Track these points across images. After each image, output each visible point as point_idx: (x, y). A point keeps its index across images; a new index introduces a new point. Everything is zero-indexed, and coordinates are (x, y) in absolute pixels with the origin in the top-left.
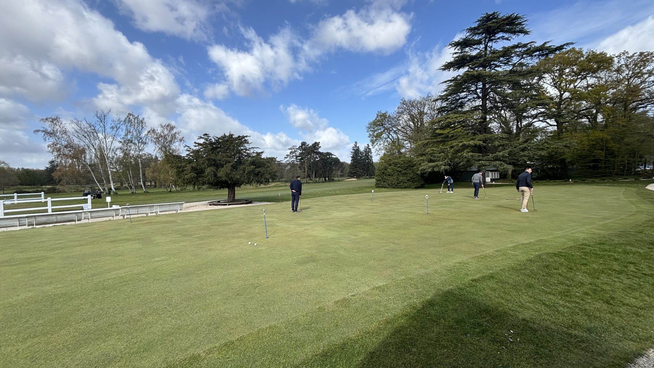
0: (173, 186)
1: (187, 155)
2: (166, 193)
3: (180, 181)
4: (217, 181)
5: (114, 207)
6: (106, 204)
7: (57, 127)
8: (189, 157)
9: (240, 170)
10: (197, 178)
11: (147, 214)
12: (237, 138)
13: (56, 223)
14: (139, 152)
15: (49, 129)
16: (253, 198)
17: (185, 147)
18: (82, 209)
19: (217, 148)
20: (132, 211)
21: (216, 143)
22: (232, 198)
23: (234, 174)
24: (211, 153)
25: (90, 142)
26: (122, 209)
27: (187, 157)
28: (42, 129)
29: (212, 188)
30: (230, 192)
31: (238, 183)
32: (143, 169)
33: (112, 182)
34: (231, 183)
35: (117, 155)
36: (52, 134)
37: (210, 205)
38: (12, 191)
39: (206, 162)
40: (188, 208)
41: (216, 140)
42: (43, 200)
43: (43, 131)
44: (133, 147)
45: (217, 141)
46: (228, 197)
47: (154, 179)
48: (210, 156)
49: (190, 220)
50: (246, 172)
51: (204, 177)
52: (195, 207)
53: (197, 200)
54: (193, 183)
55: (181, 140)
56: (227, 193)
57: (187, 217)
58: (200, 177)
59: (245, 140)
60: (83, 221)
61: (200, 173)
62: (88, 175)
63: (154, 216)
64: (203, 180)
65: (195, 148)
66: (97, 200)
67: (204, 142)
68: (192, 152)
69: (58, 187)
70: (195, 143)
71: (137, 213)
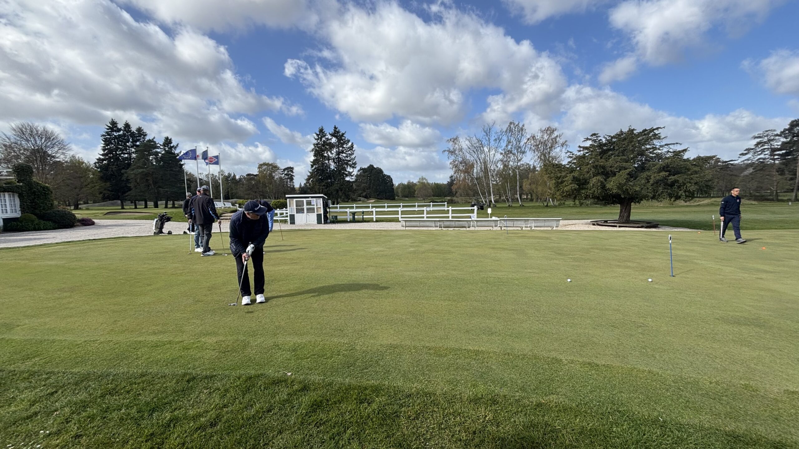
0: (551, 200)
1: (569, 162)
2: (542, 208)
3: (558, 193)
4: (605, 194)
5: (494, 218)
6: (487, 215)
7: (457, 146)
8: (571, 165)
9: (641, 179)
10: (578, 190)
11: (522, 227)
12: (640, 132)
13: (454, 227)
14: (518, 163)
15: (452, 149)
16: (662, 221)
17: (566, 153)
18: (470, 218)
19: (609, 150)
20: (510, 224)
21: (608, 144)
22: (625, 218)
23: (631, 185)
24: (599, 157)
25: (478, 156)
26: (500, 220)
27: (568, 165)
28: (447, 149)
29: (598, 204)
30: (624, 210)
31: (636, 198)
32: (520, 181)
33: (492, 195)
34: (625, 198)
35: (497, 167)
36: (453, 152)
37: (594, 225)
38: (429, 201)
39: (592, 169)
40: (565, 225)
41: (608, 140)
42: (446, 209)
43: (448, 151)
44: (512, 157)
45: (610, 142)
46: (620, 216)
47: (531, 193)
48: (598, 161)
49: (566, 239)
50: (651, 181)
51: (587, 189)
52: (574, 226)
53: (577, 217)
54: (574, 196)
55: (563, 145)
56: (619, 211)
57: (564, 235)
58: (583, 189)
59: (655, 135)
60: (472, 229)
61: (583, 184)
62: (475, 188)
63: (528, 230)
64: (587, 192)
65: (578, 154)
66: (481, 211)
67: (590, 145)
68: (574, 159)
69: (454, 198)
70: (580, 147)
71: (512, 225)
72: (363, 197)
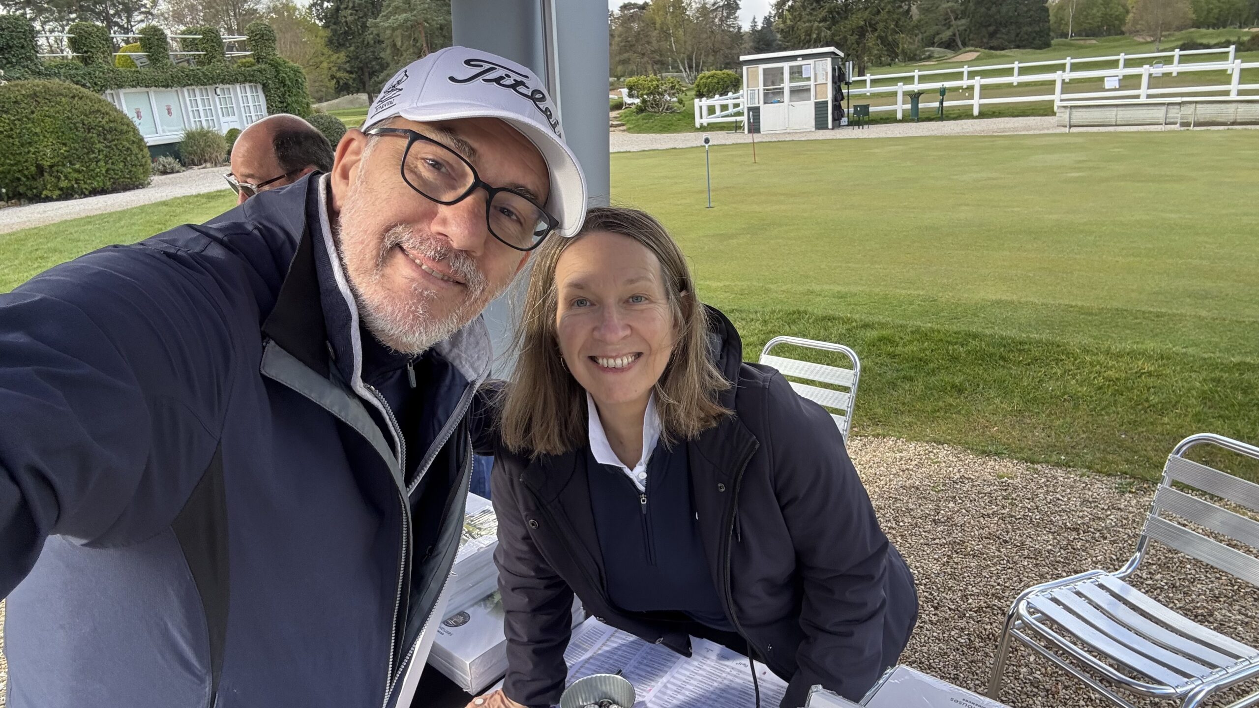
42: (1225, 67)
72: (941, 45)
